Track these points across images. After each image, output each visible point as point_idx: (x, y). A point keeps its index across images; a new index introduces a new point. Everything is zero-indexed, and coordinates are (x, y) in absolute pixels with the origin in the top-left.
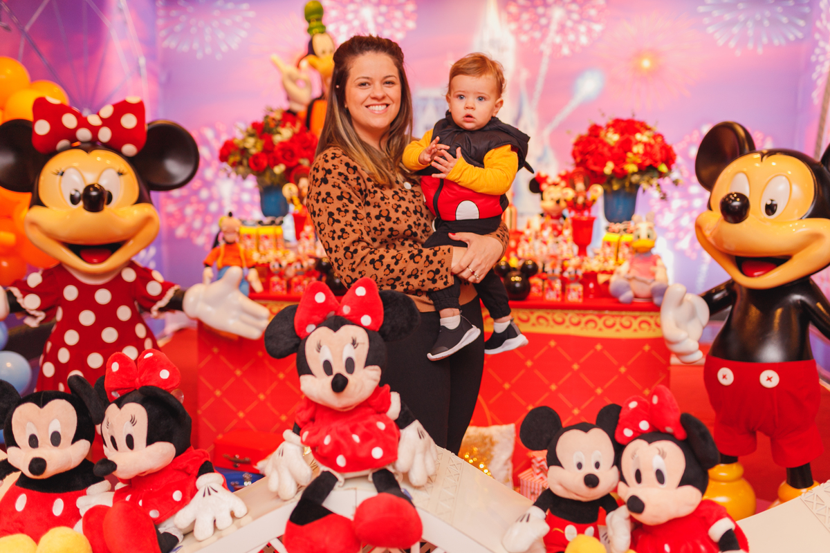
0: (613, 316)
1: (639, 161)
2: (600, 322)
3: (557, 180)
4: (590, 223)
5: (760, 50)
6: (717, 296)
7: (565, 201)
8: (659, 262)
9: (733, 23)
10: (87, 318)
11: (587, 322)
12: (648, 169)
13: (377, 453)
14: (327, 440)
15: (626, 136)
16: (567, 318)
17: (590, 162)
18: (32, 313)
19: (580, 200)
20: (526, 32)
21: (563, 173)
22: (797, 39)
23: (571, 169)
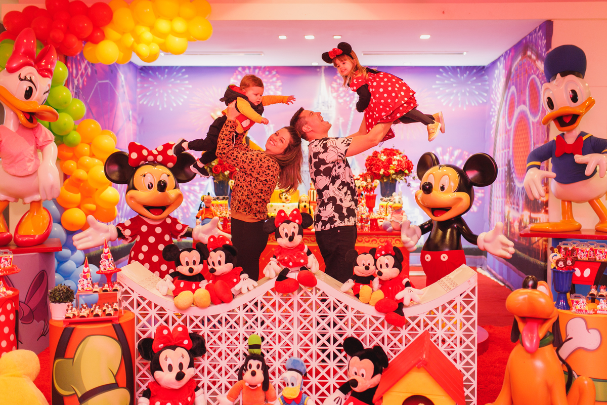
0: (384, 238)
1: (395, 168)
2: (378, 241)
3: (359, 177)
4: (374, 197)
5: (465, 109)
6: (426, 227)
7: (362, 187)
8: (404, 214)
9: (451, 94)
10: (152, 240)
11: (372, 241)
12: (400, 172)
13: (302, 261)
14: (286, 258)
15: (390, 157)
16: (363, 239)
17: (373, 169)
18: (127, 237)
19: (369, 186)
20: (342, 98)
21: (361, 174)
22: (483, 102)
23: (365, 172)
